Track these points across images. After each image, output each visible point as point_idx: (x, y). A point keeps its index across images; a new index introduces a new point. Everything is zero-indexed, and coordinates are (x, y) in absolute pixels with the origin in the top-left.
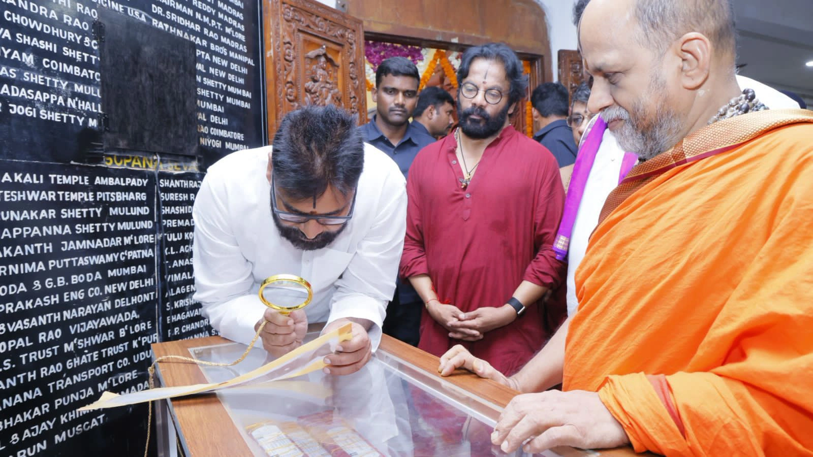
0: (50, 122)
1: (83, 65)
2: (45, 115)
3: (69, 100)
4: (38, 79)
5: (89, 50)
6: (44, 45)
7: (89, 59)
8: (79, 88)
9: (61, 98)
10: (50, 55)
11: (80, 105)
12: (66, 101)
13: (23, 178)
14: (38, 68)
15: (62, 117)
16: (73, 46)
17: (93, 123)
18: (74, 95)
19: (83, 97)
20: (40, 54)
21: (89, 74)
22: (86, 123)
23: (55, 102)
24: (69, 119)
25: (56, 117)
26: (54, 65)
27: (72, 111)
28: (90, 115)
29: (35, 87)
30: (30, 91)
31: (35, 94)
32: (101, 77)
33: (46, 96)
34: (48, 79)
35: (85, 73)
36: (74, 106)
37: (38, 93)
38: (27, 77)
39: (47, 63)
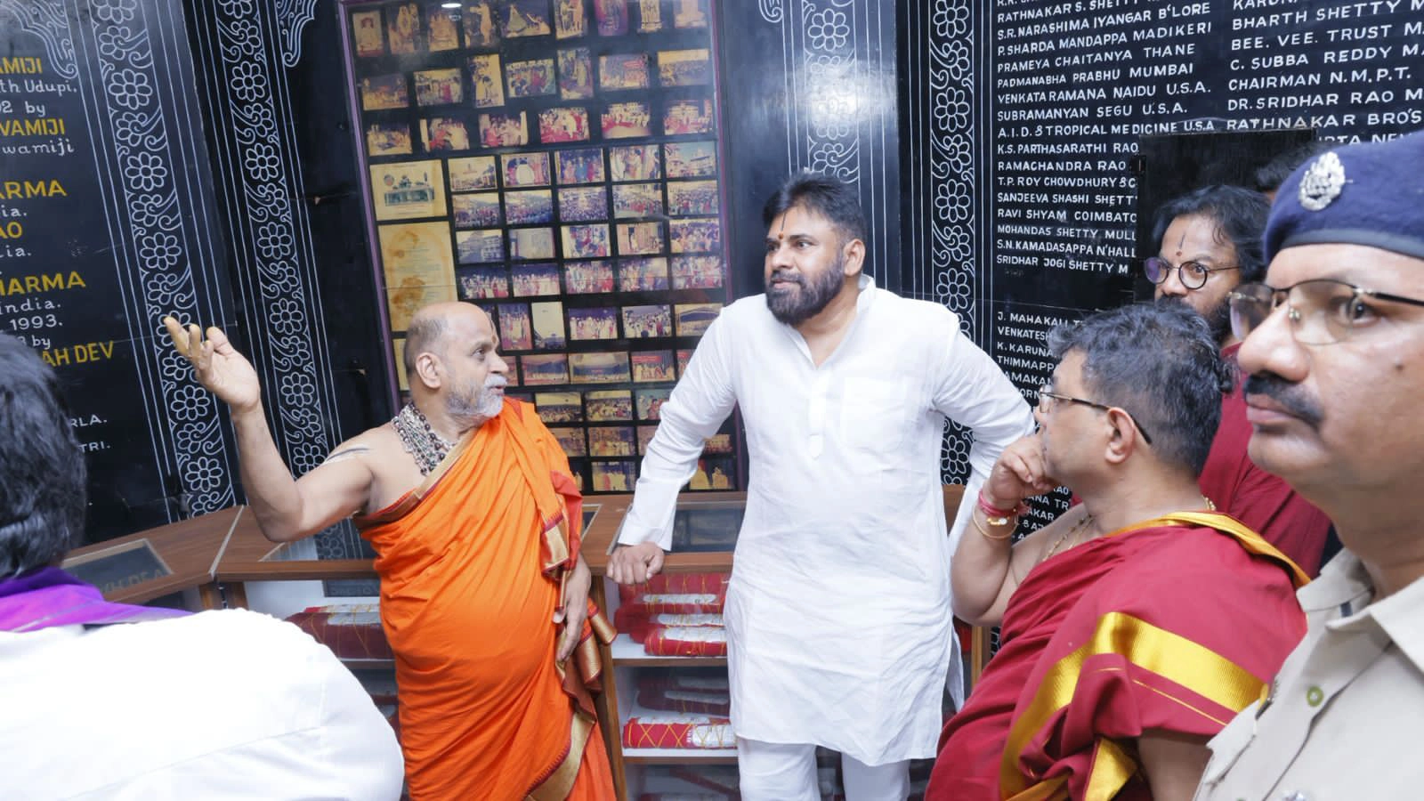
0: (1079, 271)
1: (1116, 209)
2: (1073, 265)
3: (1099, 248)
4: (1069, 232)
5: (1126, 191)
6: (1076, 199)
7: (1125, 200)
8: (1109, 235)
9: (1090, 247)
10: (1081, 207)
11: (1110, 252)
12: (1095, 249)
13: (1051, 321)
14: (1071, 222)
15: (1090, 266)
16: (1106, 191)
17: (1123, 269)
18: (1104, 242)
19: (1114, 243)
20: (1071, 208)
21: (1123, 217)
22: (1115, 269)
23: (1084, 252)
24: (1097, 267)
25: (1084, 266)
26: (1086, 216)
27: (1100, 258)
28: (1121, 260)
29: (1066, 240)
30: (1061, 245)
31: (1065, 247)
32: (1138, 218)
33: (1076, 246)
34: (1079, 230)
35: (1118, 217)
36: (1103, 253)
37: (1069, 245)
38: (1061, 232)
39: (1078, 216)
